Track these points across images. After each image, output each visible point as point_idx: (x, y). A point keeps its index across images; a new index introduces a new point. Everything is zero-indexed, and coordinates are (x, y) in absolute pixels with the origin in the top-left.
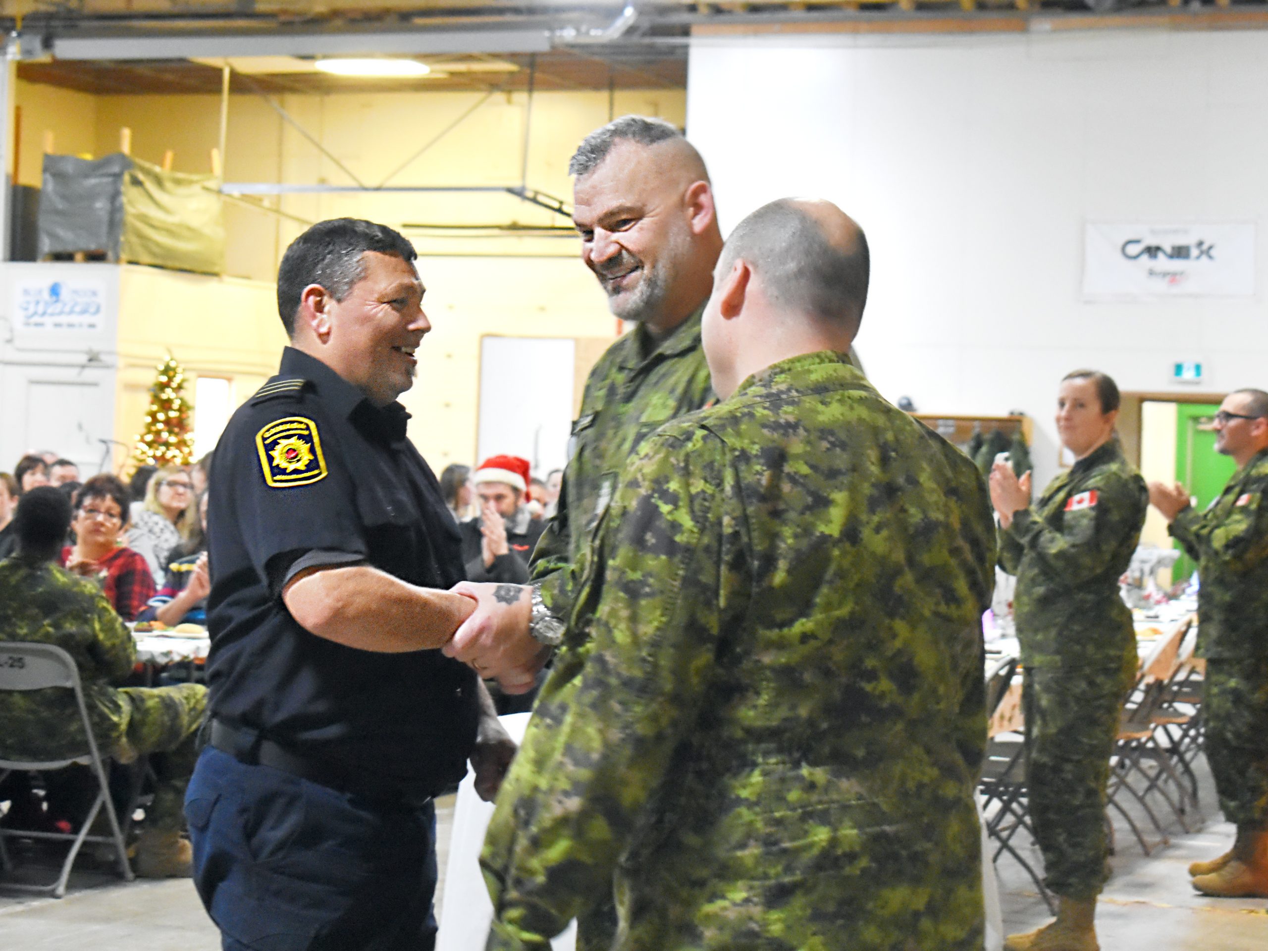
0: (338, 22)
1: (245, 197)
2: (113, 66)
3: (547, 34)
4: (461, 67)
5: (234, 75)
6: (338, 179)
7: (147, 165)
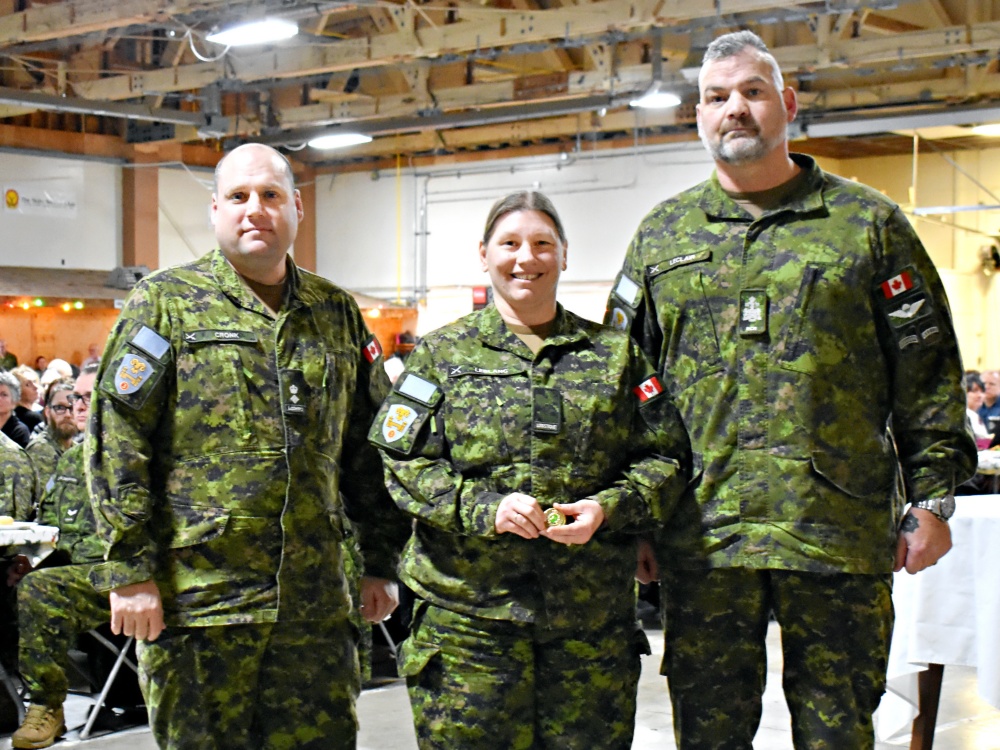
0: (984, 102)
1: (930, 216)
2: (845, 139)
5: (921, 140)
6: (989, 201)
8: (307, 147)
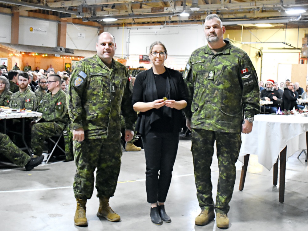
0: (258, 19)
1: (245, 44)
3: (288, 20)
4: (276, 25)
5: (244, 27)
6: (258, 41)
7: (231, 39)
8: (102, 21)
